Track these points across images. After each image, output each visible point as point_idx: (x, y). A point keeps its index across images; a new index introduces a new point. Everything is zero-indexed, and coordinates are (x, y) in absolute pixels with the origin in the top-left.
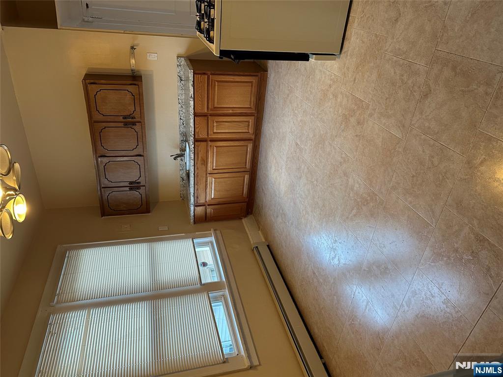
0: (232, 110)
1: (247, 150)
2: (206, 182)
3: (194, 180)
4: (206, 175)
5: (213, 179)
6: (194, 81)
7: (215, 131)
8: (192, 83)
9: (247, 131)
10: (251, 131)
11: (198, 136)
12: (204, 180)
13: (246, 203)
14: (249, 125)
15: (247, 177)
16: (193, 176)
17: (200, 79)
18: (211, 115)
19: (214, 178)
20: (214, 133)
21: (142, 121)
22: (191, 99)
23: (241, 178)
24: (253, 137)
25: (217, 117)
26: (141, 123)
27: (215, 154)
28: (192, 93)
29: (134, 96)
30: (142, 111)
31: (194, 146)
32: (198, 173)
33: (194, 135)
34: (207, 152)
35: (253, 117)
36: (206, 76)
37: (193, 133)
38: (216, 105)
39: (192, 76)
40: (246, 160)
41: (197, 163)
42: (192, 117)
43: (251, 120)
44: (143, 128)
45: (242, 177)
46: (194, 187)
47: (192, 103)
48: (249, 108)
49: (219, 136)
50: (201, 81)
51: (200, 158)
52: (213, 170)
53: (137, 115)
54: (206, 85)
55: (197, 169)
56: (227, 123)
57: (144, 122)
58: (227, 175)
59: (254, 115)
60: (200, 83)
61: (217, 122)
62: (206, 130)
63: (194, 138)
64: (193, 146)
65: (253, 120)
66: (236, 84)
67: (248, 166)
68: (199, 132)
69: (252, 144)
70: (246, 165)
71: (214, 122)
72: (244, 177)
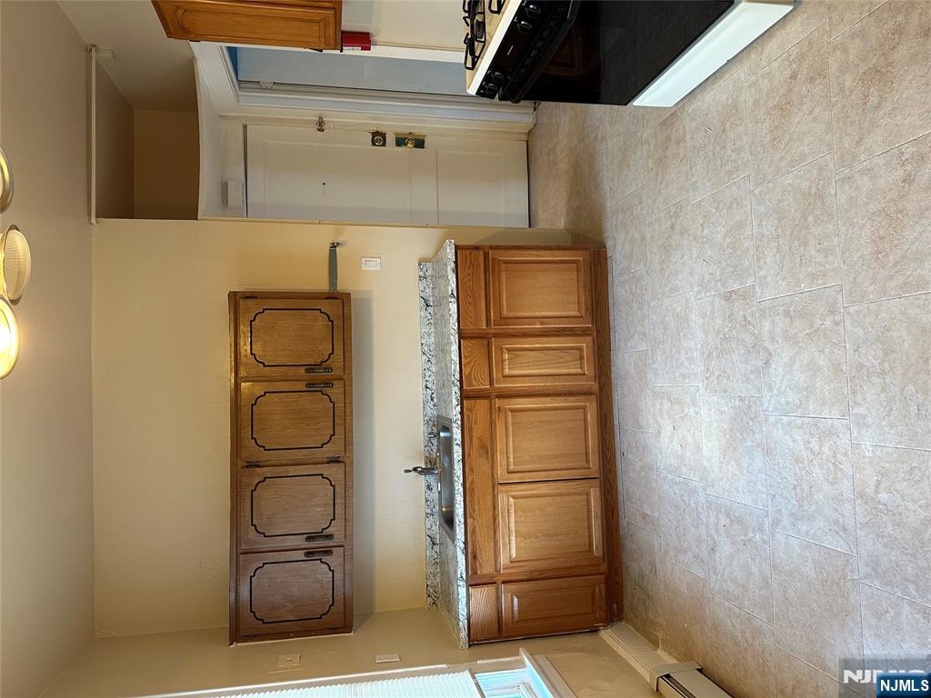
0: (542, 323)
1: (585, 420)
2: (494, 508)
3: (465, 501)
4: (493, 487)
5: (511, 500)
6: (456, 262)
7: (507, 371)
8: (453, 265)
9: (580, 371)
10: (588, 369)
11: (470, 384)
12: (490, 503)
13: (603, 576)
14: (581, 358)
15: (595, 495)
16: (461, 489)
17: (468, 257)
18: (496, 336)
19: (514, 497)
20: (504, 377)
21: (345, 377)
22: (453, 300)
23: (579, 497)
24: (595, 386)
25: (509, 340)
26: (346, 380)
27: (511, 429)
28: (454, 286)
29: (332, 321)
30: (347, 355)
31: (462, 408)
32: (473, 481)
33: (461, 381)
34: (492, 425)
35: (589, 339)
36: (481, 253)
37: (458, 376)
38: (505, 313)
39: (453, 251)
40: (587, 447)
41: (469, 455)
42: (454, 338)
43: (585, 344)
44: (347, 393)
45: (581, 494)
46: (465, 523)
47: (454, 307)
48: (578, 317)
49: (518, 385)
50: (471, 263)
51: (475, 441)
52: (508, 473)
53: (336, 362)
54: (482, 270)
55: (472, 470)
56: (531, 353)
57: (351, 381)
58: (543, 489)
59: (590, 335)
60: (469, 268)
61: (509, 350)
62: (487, 371)
63: (461, 388)
64: (458, 408)
65: (591, 345)
66: (544, 266)
67: (594, 462)
68: (470, 373)
69: (594, 405)
70: (587, 461)
71: (502, 352)
72: (588, 494)
